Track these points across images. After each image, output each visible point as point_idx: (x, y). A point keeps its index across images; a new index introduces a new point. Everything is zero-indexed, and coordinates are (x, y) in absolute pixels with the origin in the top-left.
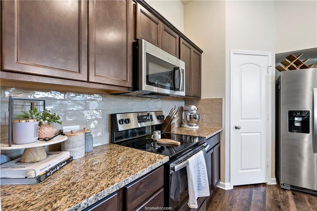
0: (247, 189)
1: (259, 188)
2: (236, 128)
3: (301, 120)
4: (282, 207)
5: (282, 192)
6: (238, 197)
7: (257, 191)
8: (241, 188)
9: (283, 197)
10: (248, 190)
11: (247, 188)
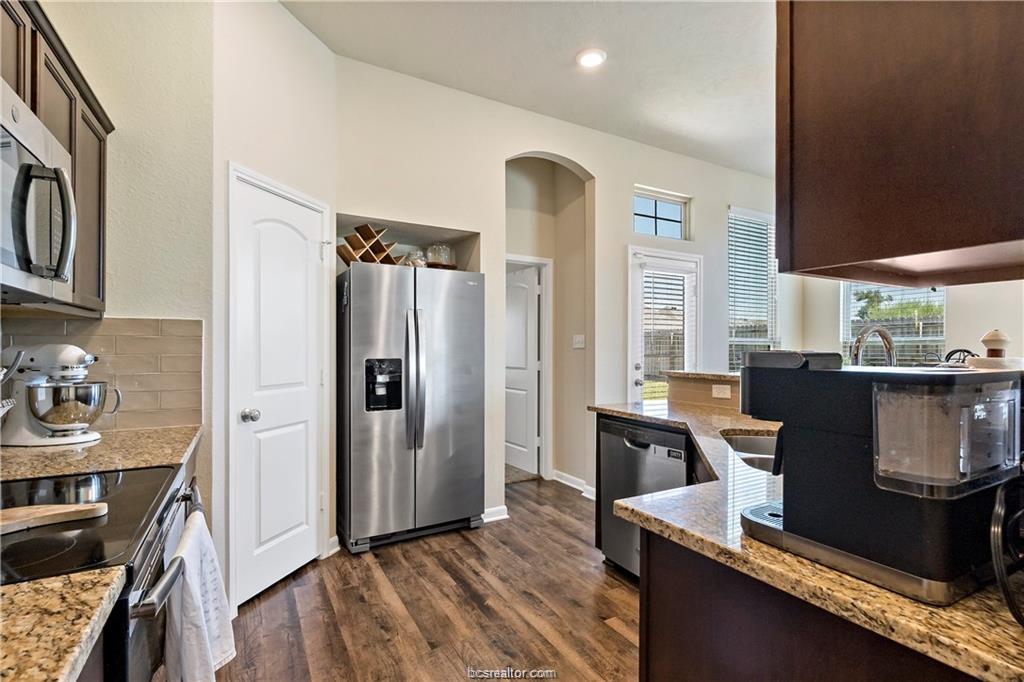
0: (278, 595)
1: (305, 577)
2: (245, 417)
3: (388, 380)
4: (366, 597)
5: (355, 562)
6: (261, 631)
7: (304, 588)
8: (260, 603)
9: (361, 572)
10: (280, 596)
11: (277, 593)
